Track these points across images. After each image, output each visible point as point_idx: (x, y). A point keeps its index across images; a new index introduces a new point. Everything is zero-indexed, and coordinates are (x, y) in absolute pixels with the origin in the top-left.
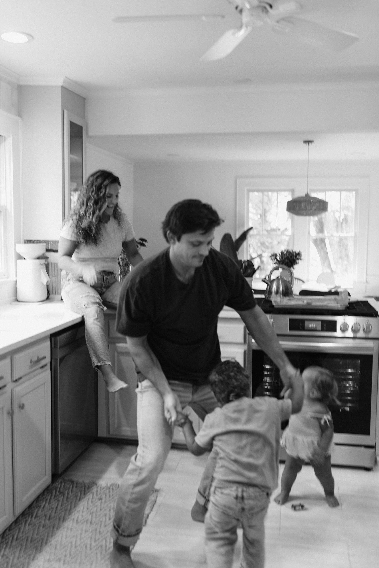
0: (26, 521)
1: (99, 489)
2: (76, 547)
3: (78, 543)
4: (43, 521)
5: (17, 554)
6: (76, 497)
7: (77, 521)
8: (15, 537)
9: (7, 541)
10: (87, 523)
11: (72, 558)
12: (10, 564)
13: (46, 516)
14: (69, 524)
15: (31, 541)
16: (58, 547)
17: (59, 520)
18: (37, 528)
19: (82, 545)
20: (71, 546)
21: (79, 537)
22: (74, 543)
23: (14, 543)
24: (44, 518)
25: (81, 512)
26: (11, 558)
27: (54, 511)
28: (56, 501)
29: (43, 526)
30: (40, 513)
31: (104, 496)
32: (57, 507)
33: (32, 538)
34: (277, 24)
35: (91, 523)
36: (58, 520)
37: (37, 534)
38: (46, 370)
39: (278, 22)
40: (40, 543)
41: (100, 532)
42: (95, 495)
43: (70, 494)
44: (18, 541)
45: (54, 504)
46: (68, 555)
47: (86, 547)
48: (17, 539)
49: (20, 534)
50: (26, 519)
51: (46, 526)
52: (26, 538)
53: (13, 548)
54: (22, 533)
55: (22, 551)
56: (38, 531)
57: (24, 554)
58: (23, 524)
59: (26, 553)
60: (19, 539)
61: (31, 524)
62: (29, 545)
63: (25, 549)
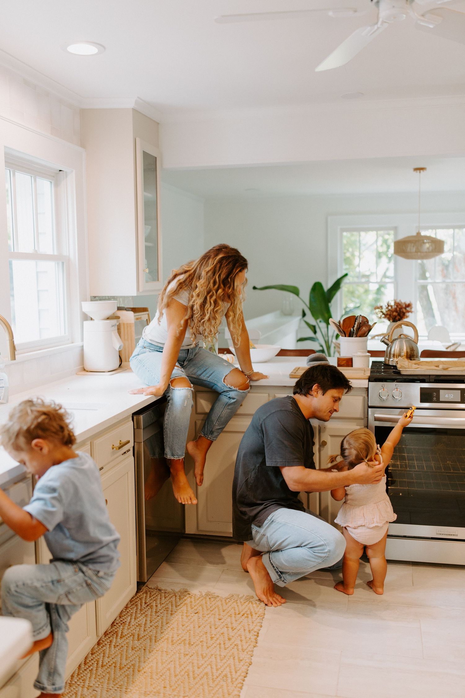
0: (111, 642)
1: (193, 600)
2: (176, 676)
3: (178, 670)
4: (131, 642)
5: (105, 686)
6: (167, 609)
7: (172, 641)
8: (100, 663)
9: (90, 669)
10: (185, 644)
11: (174, 690)
13: (133, 635)
14: (162, 645)
15: (120, 669)
16: (155, 677)
17: (151, 640)
18: (125, 651)
19: (183, 673)
20: (170, 674)
21: (177, 663)
22: (172, 670)
23: (100, 670)
24: (131, 638)
25: (175, 630)
26: (99, 690)
27: (142, 629)
28: (144, 615)
29: (132, 649)
30: (125, 632)
31: (201, 608)
32: (145, 624)
33: (121, 664)
34: (422, 18)
35: (189, 644)
36: (148, 640)
37: (126, 660)
38: (129, 456)
39: (423, 16)
40: (131, 669)
41: (202, 655)
42: (189, 607)
43: (159, 606)
44: (104, 668)
45: (142, 620)
46: (168, 687)
47: (188, 675)
48: (102, 666)
49: (106, 659)
50: (110, 639)
51: (135, 648)
52: (114, 665)
53: (100, 677)
54: (108, 657)
55: (111, 682)
56: (127, 655)
57: (114, 685)
58: (108, 646)
59: (116, 684)
60: (105, 666)
61: (117, 646)
62: (118, 673)
63: (114, 679)
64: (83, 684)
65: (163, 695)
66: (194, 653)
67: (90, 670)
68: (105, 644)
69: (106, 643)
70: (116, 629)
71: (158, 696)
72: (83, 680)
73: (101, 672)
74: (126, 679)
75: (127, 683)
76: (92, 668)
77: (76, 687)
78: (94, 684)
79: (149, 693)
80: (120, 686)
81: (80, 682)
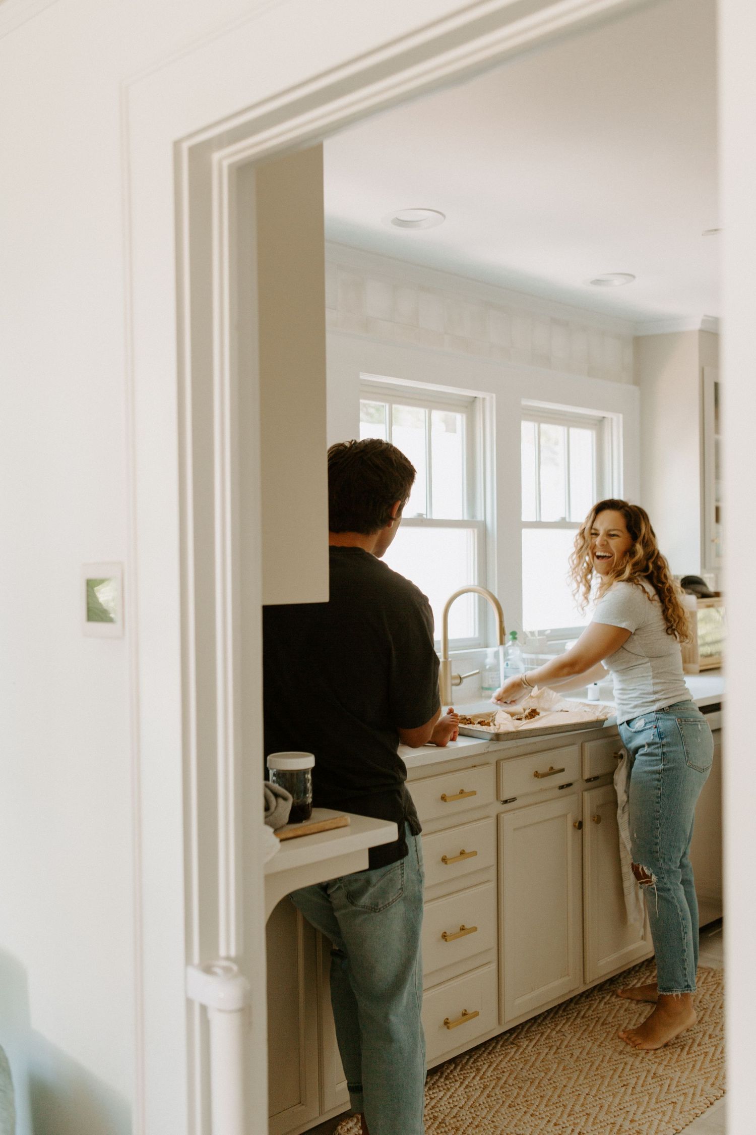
0: (603, 998)
4: (627, 1004)
5: (578, 1035)
8: (582, 1013)
9: (568, 1016)
12: (565, 1043)
15: (603, 1024)
18: (616, 1010)
23: (579, 1020)
26: (570, 1037)
29: (626, 1010)
33: (605, 1020)
40: (615, 1028)
44: (584, 1020)
48: (583, 1017)
49: (590, 1012)
50: (603, 995)
51: (629, 1010)
52: (597, 1019)
53: (575, 1026)
54: (593, 1011)
55: (587, 1033)
56: (615, 1014)
57: (589, 1037)
58: (598, 1001)
59: (592, 1036)
60: (586, 1017)
61: (609, 1003)
62: (598, 1027)
63: (592, 1032)
64: (554, 1027)
65: (641, 1058)
66: (700, 1031)
67: (567, 1018)
68: (595, 999)
69: (597, 998)
70: (614, 987)
71: (635, 1058)
72: (555, 1024)
73: (579, 1022)
74: (605, 1035)
75: (605, 1038)
76: (570, 1016)
77: (545, 1028)
78: (566, 1030)
79: (625, 1053)
80: (595, 1038)
81: (552, 1025)
